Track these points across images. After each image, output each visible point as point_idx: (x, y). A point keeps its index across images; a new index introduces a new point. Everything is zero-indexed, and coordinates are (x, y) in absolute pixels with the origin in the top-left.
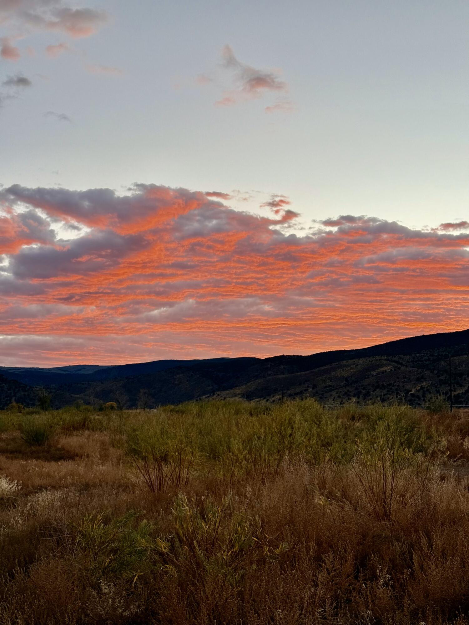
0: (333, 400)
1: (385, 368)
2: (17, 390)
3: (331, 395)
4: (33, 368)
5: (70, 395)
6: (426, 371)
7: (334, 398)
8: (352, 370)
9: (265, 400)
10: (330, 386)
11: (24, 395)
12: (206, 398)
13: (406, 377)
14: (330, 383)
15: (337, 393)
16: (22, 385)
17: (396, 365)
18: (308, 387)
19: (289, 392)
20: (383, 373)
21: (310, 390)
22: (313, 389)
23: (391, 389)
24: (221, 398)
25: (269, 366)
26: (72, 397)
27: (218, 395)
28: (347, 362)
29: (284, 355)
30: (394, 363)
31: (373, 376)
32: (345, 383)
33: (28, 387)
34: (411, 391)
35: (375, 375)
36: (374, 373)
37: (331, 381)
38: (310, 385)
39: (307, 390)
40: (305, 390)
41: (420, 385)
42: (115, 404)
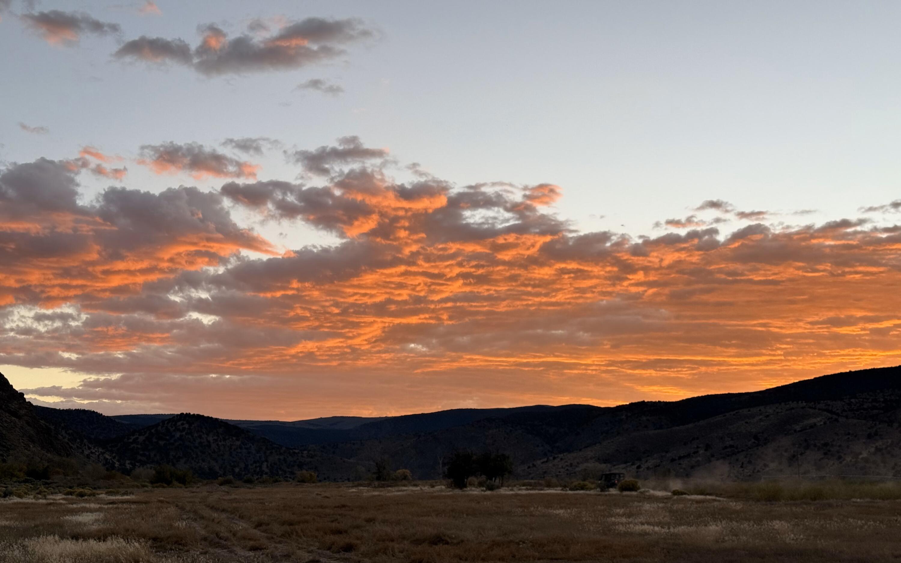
0: (742, 467)
1: (812, 421)
2: (268, 452)
3: (737, 460)
4: (270, 421)
5: (341, 459)
6: (879, 424)
7: (743, 463)
8: (762, 423)
9: (635, 467)
10: (731, 446)
11: (279, 459)
12: (543, 463)
13: (849, 434)
14: (731, 443)
15: (746, 457)
16: (275, 446)
17: (829, 415)
18: (698, 447)
19: (669, 455)
20: (811, 427)
21: (701, 452)
22: (706, 450)
23: (829, 451)
24: (566, 464)
25: (624, 417)
26: (344, 462)
27: (562, 459)
28: (749, 411)
29: (644, 401)
30: (825, 413)
31: (795, 431)
32: (754, 443)
33: (284, 449)
34: (861, 454)
35: (800, 431)
36: (798, 428)
37: (732, 439)
38: (700, 446)
39: (697, 452)
40: (694, 453)
41: (874, 446)
42: (408, 472)
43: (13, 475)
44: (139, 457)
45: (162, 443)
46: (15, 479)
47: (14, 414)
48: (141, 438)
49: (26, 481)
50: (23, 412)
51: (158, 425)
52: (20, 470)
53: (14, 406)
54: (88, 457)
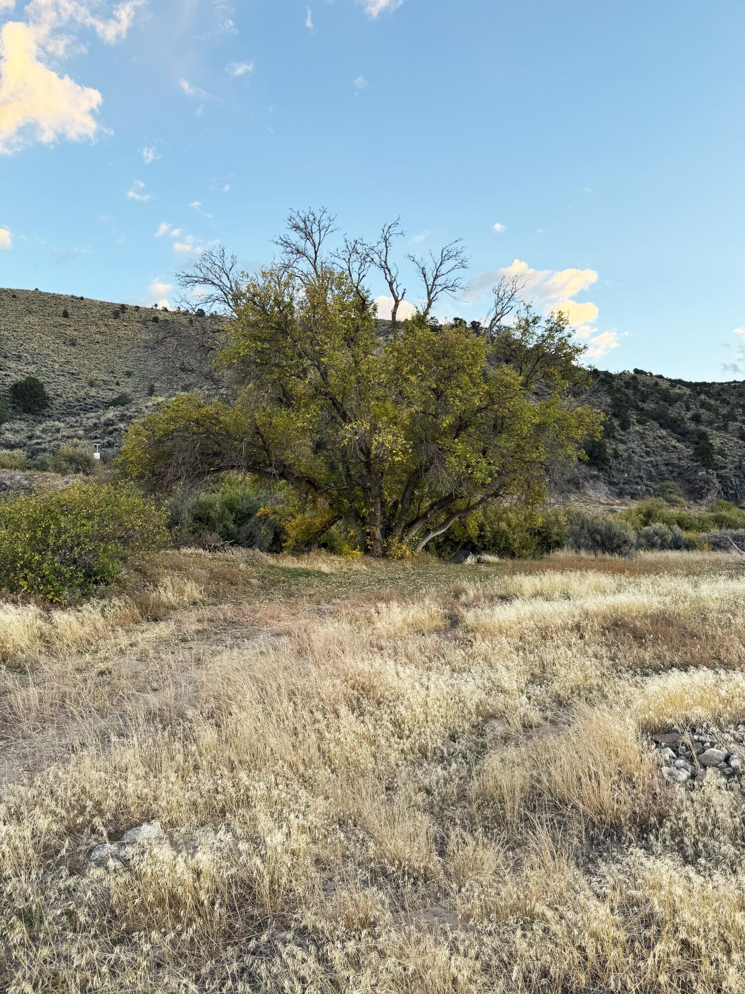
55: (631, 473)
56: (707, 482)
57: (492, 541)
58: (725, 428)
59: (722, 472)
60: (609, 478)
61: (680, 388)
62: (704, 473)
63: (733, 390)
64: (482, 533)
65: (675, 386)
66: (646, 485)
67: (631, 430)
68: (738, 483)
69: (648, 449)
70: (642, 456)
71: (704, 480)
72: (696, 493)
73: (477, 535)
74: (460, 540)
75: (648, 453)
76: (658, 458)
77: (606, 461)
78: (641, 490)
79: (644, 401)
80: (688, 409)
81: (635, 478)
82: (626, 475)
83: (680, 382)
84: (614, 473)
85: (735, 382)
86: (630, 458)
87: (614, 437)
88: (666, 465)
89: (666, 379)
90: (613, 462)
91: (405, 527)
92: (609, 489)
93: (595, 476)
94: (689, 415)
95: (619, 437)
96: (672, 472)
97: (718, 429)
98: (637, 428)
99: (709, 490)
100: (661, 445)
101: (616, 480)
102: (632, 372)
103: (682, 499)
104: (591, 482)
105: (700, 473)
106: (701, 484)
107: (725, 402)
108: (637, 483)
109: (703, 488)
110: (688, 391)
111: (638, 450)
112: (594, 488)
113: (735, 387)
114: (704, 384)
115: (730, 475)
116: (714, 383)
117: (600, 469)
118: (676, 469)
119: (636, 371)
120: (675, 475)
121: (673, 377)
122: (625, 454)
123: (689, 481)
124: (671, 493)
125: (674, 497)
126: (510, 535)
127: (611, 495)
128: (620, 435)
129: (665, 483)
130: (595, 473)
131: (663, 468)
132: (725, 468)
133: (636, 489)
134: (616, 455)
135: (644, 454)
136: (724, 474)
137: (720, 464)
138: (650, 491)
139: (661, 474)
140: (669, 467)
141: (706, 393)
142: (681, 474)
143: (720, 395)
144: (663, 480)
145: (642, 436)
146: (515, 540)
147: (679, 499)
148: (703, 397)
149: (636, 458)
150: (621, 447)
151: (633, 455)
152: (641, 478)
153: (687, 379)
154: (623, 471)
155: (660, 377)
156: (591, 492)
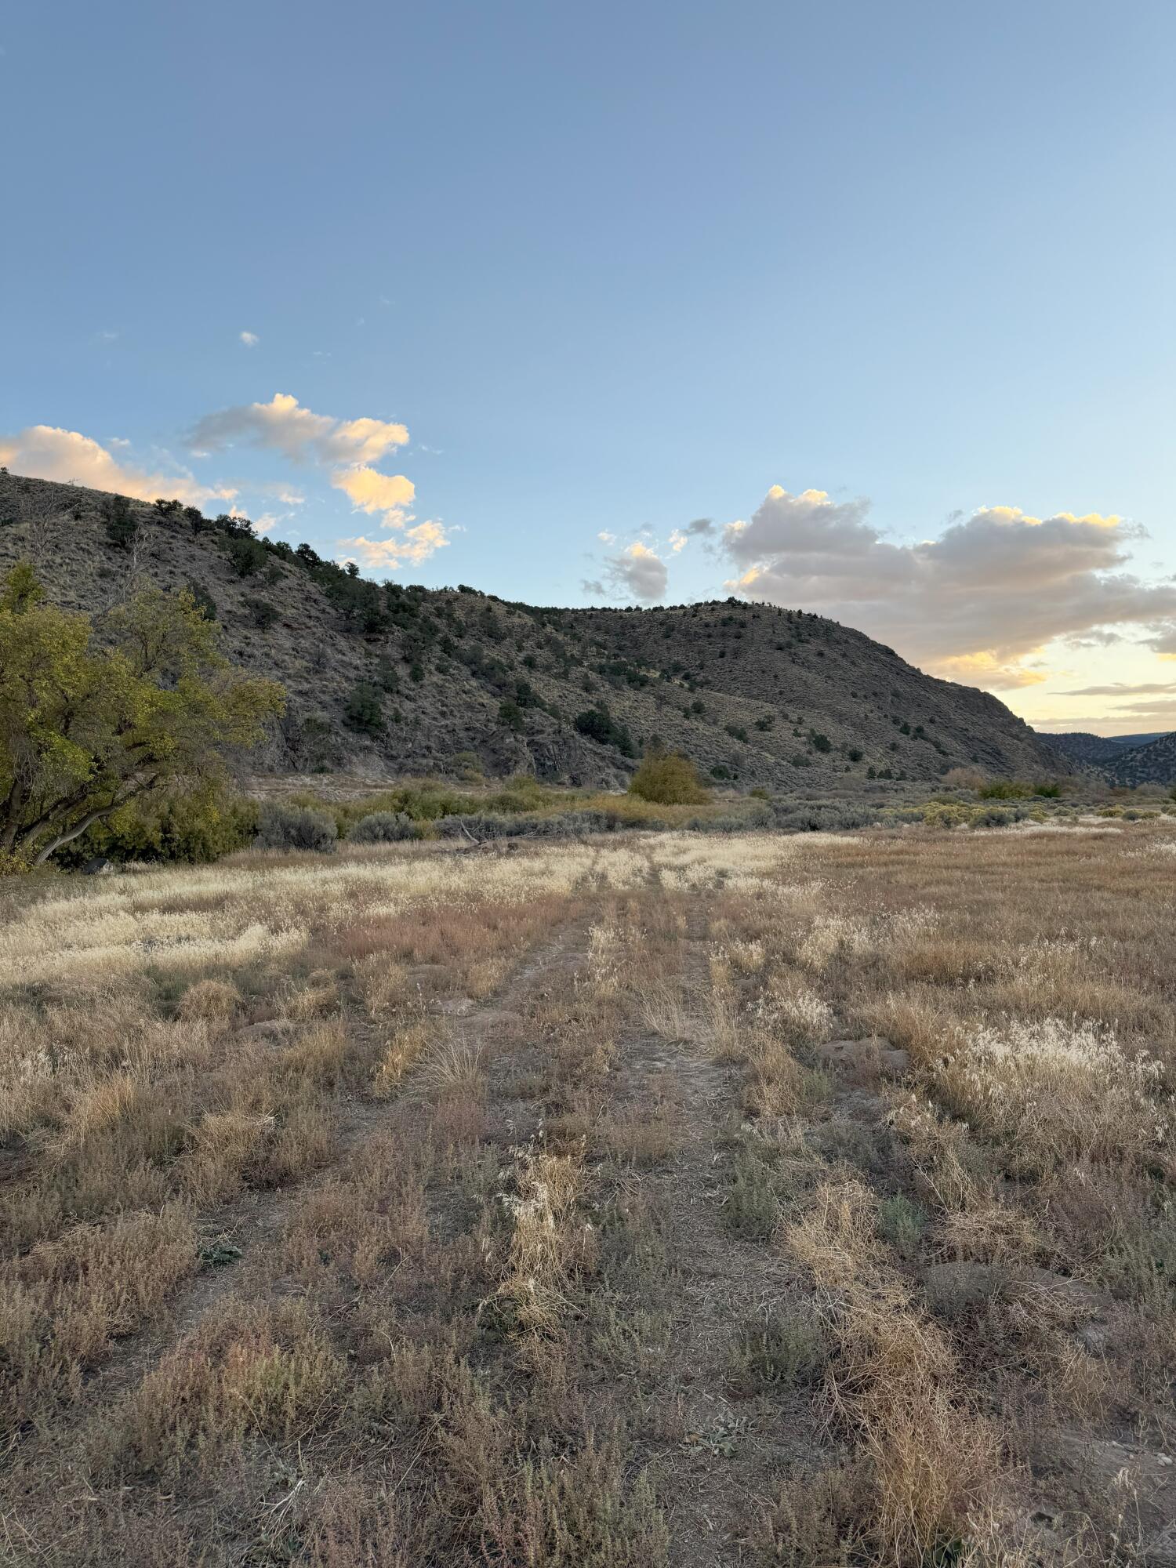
43: (1020, 794)
44: (1138, 774)
45: (1161, 759)
46: (1023, 798)
47: (1016, 737)
48: (1139, 756)
49: (1035, 800)
50: (1023, 736)
51: (1156, 742)
52: (1028, 788)
53: (1015, 730)
54: (1088, 775)
55: (417, 742)
56: (515, 752)
57: (184, 846)
58: (565, 675)
59: (538, 738)
60: (386, 748)
61: (520, 617)
62: (512, 739)
63: (588, 621)
64: (168, 836)
65: (513, 613)
66: (435, 758)
67: (425, 682)
68: (557, 751)
69: (445, 709)
70: (435, 719)
71: (511, 749)
72: (502, 767)
73: (159, 838)
74: (134, 847)
75: (443, 714)
76: (457, 721)
77: (381, 726)
78: (427, 765)
79: (461, 636)
80: (520, 649)
81: (422, 748)
82: (410, 745)
83: (521, 606)
84: (393, 743)
85: (593, 609)
86: (417, 722)
87: (398, 692)
88: (467, 729)
89: (503, 602)
90: (391, 727)
91: (18, 833)
92: (386, 765)
93: (366, 748)
94: (522, 656)
95: (407, 692)
96: (473, 739)
97: (557, 676)
98: (435, 679)
99: (516, 762)
100: (466, 703)
101: (394, 753)
102: (456, 589)
103: (479, 776)
104: (361, 755)
105: (508, 740)
106: (508, 754)
107: (576, 638)
108: (424, 756)
109: (510, 760)
110: (529, 620)
111: (430, 710)
112: (365, 764)
113: (591, 617)
114: (554, 611)
115: (548, 741)
116: (567, 609)
117: (374, 738)
118: (479, 736)
119: (462, 588)
120: (476, 743)
121: (513, 600)
122: (412, 716)
123: (494, 751)
124: (467, 767)
125: (469, 773)
126: (209, 836)
127: (388, 772)
128: (410, 689)
129: (464, 754)
130: (368, 743)
131: (462, 734)
132: (541, 732)
133: (421, 764)
134: (397, 719)
135: (438, 716)
136: (542, 741)
137: (537, 728)
138: (439, 767)
139: (458, 742)
140: (470, 733)
141: (555, 624)
142: (484, 742)
143: (572, 627)
144: (460, 750)
145: (441, 690)
146: (216, 843)
147: (476, 775)
148: (549, 629)
149: (426, 721)
150: (408, 705)
151: (423, 716)
152: (428, 748)
153: (531, 602)
154: (405, 740)
155: (494, 599)
156: (360, 771)
